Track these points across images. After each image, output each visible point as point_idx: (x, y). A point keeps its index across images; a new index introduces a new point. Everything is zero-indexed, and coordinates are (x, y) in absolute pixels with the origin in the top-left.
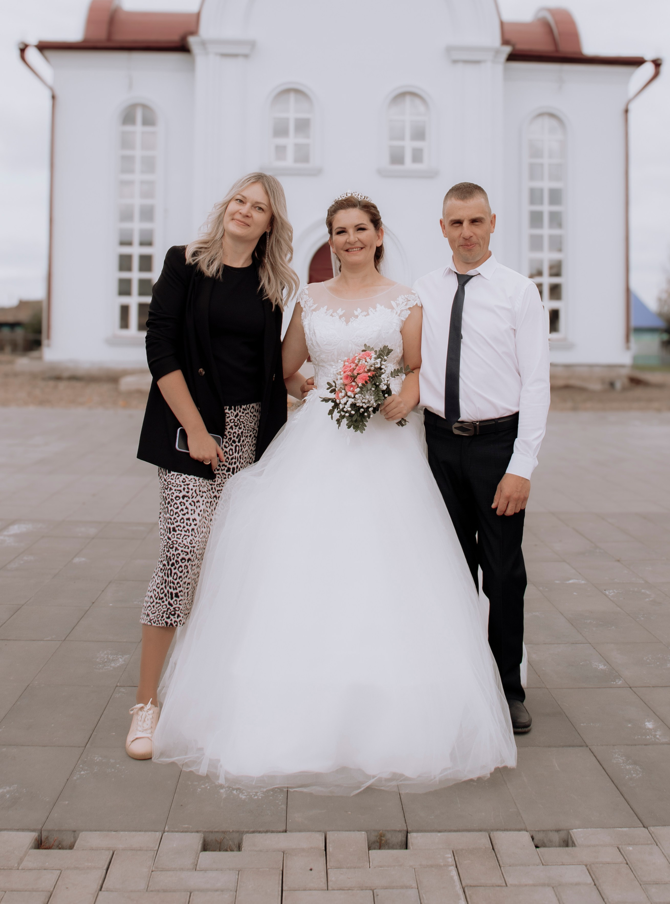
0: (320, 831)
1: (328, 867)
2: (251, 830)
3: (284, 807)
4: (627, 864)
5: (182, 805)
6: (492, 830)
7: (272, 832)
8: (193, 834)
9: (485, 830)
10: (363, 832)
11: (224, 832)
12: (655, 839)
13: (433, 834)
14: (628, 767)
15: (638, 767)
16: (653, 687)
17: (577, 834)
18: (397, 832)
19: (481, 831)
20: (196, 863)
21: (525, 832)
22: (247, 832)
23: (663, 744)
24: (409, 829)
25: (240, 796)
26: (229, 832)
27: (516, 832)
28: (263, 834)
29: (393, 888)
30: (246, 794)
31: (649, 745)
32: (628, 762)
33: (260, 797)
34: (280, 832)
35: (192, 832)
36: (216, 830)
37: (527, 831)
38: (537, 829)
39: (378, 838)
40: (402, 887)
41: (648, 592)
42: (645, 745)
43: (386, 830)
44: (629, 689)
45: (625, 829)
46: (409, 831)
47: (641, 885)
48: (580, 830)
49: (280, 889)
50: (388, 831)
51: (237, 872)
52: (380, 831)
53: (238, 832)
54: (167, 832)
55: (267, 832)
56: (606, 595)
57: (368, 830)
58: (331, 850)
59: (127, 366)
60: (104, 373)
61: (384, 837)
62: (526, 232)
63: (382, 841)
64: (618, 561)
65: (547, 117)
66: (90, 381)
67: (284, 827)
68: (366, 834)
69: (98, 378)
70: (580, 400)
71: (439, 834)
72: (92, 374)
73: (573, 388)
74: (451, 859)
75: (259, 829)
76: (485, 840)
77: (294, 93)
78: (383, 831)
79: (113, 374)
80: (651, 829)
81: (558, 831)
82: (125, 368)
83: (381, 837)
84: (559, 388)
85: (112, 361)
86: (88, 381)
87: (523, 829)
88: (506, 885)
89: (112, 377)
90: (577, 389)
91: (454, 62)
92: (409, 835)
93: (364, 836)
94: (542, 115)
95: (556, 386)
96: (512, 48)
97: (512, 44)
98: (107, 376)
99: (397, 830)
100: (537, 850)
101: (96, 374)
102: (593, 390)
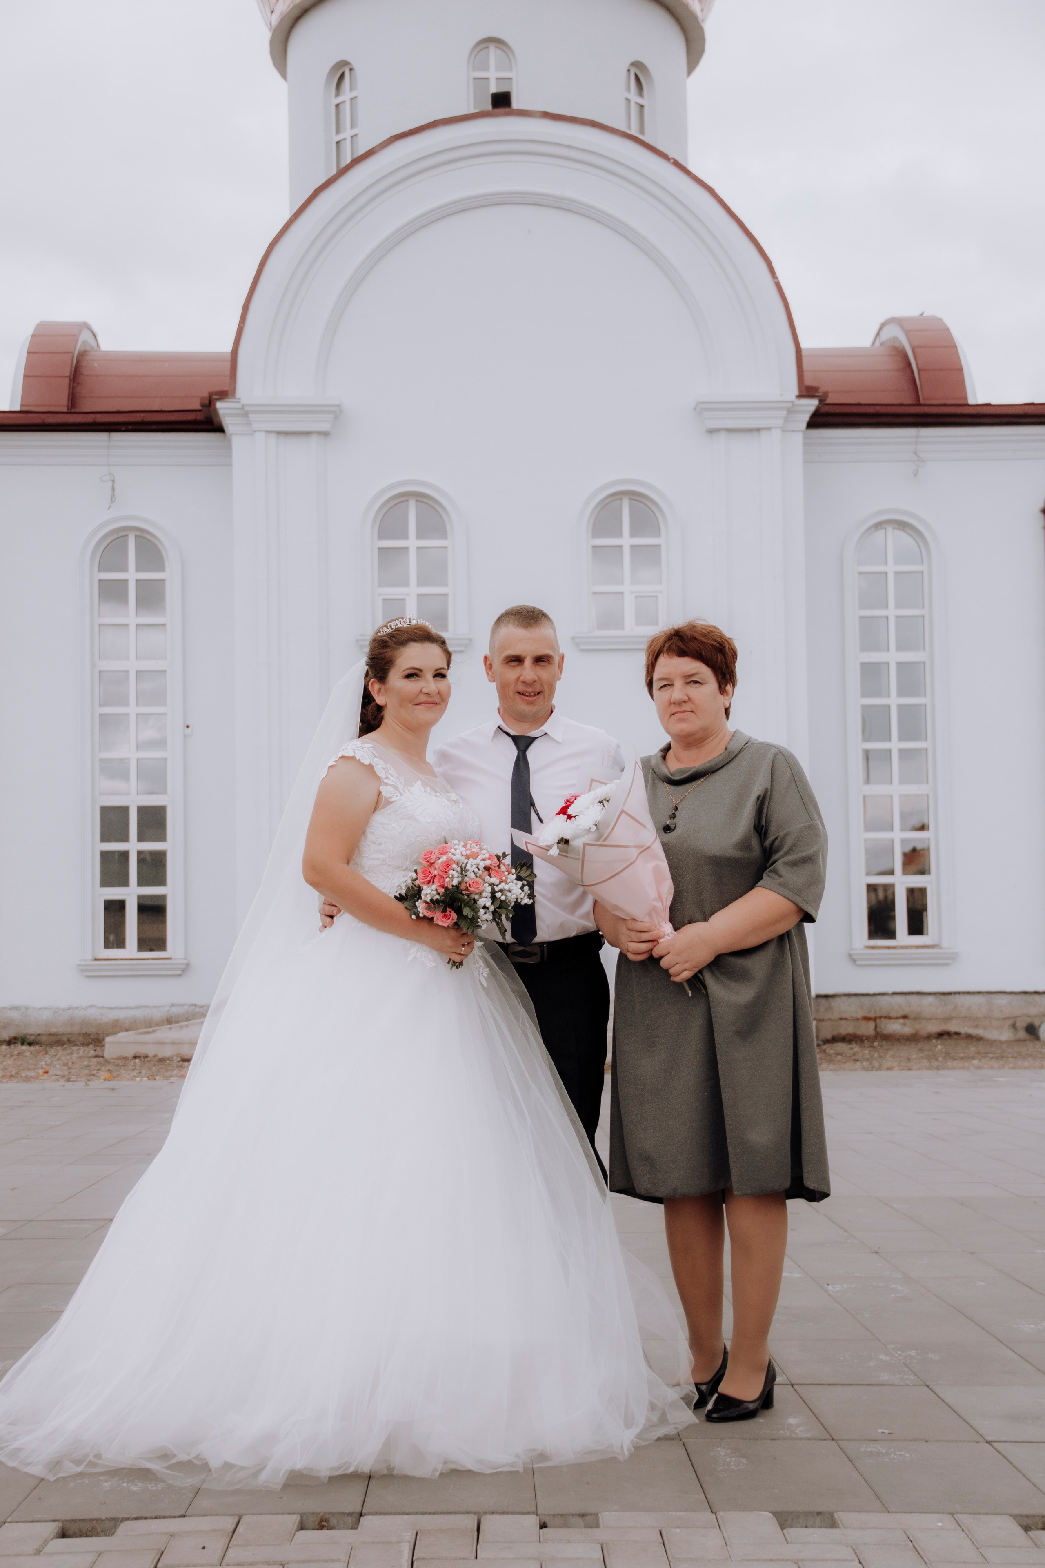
0: (233, 1515)
1: (230, 1545)
2: (133, 1516)
3: (191, 1495)
4: (664, 1544)
5: (40, 1499)
6: (485, 1513)
7: (164, 1517)
8: (48, 1523)
9: (475, 1513)
10: (296, 1515)
11: (91, 1520)
12: (720, 1523)
13: (398, 1517)
14: (728, 1459)
15: (744, 1461)
16: (829, 1385)
17: (607, 1518)
18: (346, 1515)
19: (468, 1513)
20: (40, 1550)
21: (534, 1516)
22: (128, 1519)
23: (801, 1439)
24: (364, 1511)
25: (131, 1488)
26: (100, 1520)
27: (520, 1515)
28: (151, 1521)
29: (314, 1561)
30: (140, 1486)
31: (778, 1439)
32: (734, 1455)
33: (160, 1488)
34: (175, 1517)
35: (47, 1521)
36: (82, 1518)
37: (537, 1515)
38: (551, 1513)
39: (316, 1523)
40: (326, 1561)
41: (900, 1288)
42: (771, 1439)
43: (329, 1513)
44: (790, 1387)
45: (681, 1513)
46: (363, 1514)
47: (669, 1562)
48: (614, 1513)
50: (332, 1514)
51: (98, 1555)
52: (320, 1513)
53: (113, 1519)
54: (9, 1522)
55: (156, 1518)
56: (826, 1291)
57: (304, 1514)
58: (240, 1530)
59: (121, 1015)
60: (76, 1029)
61: (327, 1521)
62: (857, 746)
63: (323, 1524)
64: (876, 1253)
65: (894, 528)
66: (51, 1045)
67: (182, 1513)
68: (299, 1517)
69: (65, 1039)
70: (962, 1055)
71: (406, 1517)
72: (53, 1030)
73: (956, 1037)
74: (409, 1536)
75: (145, 1515)
76: (470, 1522)
77: (417, 501)
78: (325, 1513)
79: (93, 1031)
80: (720, 1514)
81: (582, 1515)
82: (116, 1018)
83: (322, 1521)
84: (929, 1037)
85: (91, 1006)
86: (47, 1045)
87: (533, 1513)
88: (476, 1558)
89: (92, 1037)
90: (962, 1039)
91: (711, 431)
92: (362, 1518)
93: (296, 1518)
94: (884, 526)
95: (923, 1033)
96: (820, 401)
97: (820, 394)
98: (83, 1034)
99: (348, 1512)
100: (541, 1530)
101: (61, 1030)
102: (994, 1041)
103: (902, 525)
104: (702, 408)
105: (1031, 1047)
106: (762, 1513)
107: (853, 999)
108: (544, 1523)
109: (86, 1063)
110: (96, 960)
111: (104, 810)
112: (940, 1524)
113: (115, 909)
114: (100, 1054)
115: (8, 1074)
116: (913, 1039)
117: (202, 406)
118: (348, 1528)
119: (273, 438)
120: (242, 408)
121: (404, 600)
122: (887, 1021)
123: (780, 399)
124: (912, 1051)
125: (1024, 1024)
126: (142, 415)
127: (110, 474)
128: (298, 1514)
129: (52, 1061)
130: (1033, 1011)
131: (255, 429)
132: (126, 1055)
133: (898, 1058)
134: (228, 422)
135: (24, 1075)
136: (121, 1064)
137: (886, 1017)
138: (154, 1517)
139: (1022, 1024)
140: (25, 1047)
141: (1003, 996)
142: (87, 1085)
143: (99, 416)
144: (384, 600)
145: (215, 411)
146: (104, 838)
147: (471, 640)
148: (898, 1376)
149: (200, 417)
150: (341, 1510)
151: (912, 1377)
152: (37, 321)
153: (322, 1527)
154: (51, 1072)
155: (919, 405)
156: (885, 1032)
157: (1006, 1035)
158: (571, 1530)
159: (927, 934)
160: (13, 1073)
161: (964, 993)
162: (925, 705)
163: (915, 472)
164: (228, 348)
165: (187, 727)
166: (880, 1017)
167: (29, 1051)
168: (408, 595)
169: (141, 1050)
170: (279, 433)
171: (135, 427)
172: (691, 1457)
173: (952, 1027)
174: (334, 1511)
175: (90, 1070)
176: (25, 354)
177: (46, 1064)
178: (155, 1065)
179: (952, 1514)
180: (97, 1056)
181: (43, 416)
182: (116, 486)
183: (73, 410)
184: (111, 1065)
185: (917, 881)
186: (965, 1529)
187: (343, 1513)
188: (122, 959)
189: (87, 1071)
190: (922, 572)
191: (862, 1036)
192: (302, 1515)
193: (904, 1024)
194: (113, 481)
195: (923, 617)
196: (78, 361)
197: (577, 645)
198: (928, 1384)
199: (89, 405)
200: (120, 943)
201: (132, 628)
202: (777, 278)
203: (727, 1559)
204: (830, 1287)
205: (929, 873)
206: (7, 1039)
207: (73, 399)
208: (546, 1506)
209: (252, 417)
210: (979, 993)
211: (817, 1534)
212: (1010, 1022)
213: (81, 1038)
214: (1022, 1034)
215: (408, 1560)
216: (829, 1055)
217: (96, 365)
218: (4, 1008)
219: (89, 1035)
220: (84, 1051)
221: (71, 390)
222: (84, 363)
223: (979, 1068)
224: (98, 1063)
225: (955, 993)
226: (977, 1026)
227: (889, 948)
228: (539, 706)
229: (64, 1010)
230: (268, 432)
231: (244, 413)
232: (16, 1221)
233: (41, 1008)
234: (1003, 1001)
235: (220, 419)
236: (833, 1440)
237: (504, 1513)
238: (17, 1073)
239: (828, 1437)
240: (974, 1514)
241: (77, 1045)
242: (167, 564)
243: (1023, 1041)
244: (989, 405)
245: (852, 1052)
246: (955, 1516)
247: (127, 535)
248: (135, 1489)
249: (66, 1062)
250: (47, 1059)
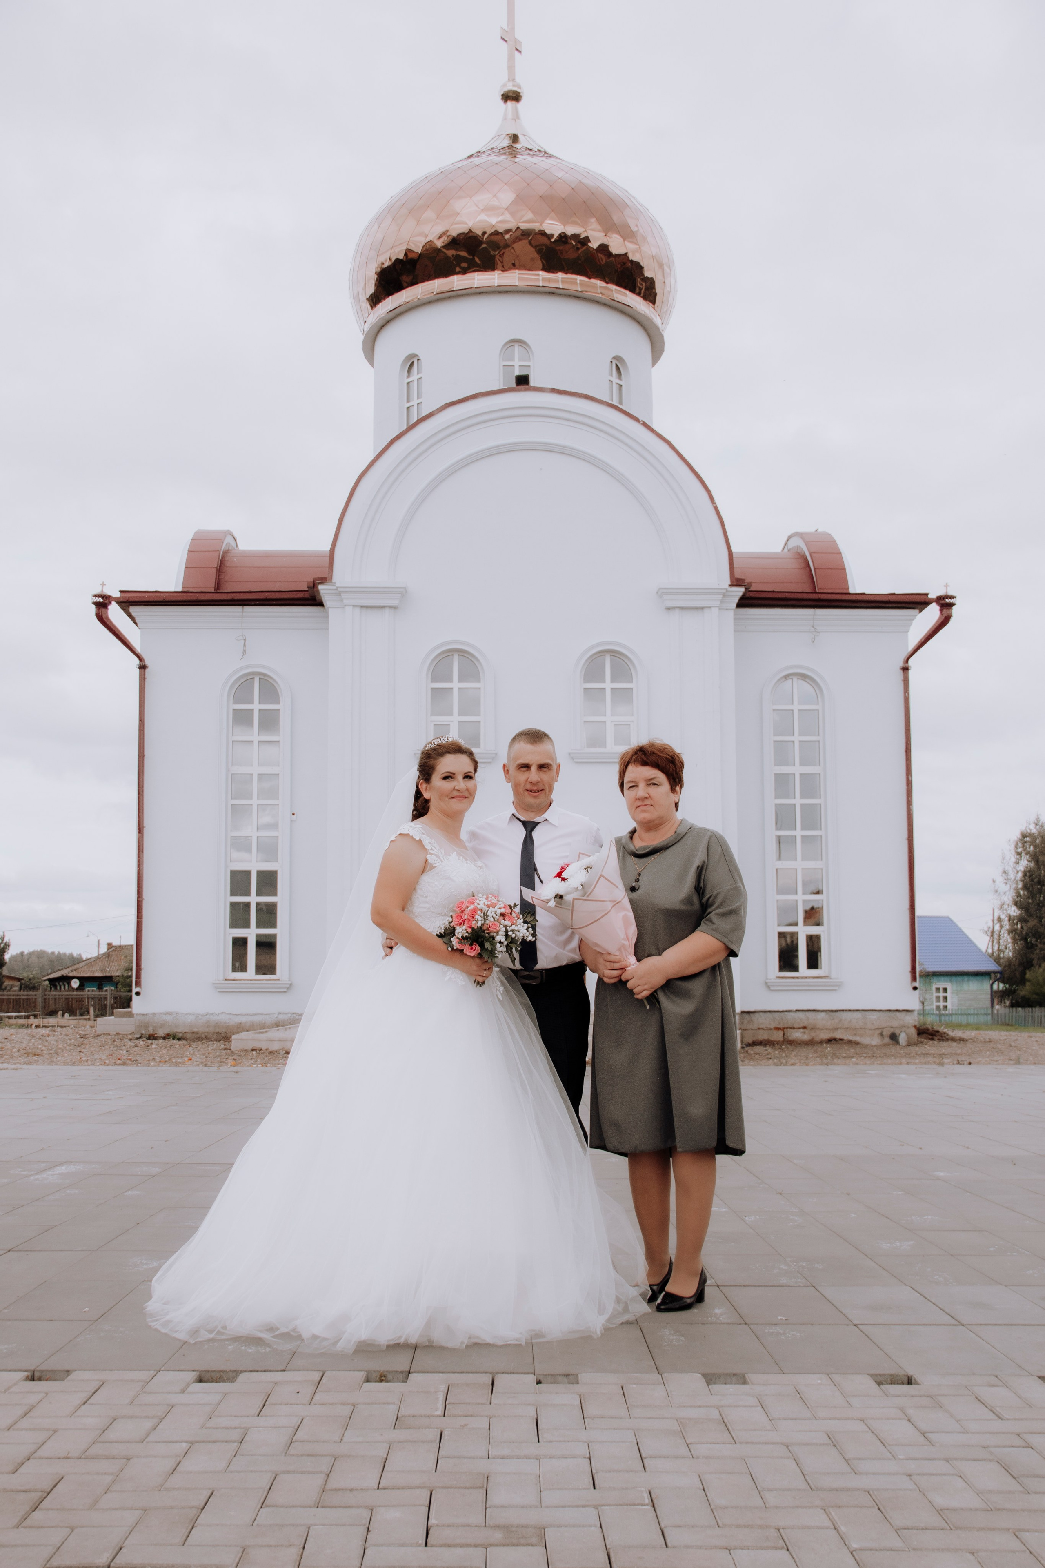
0: (319, 1371)
1: (317, 1391)
2: (249, 1369)
3: (290, 1357)
4: (624, 1395)
5: (184, 1355)
6: (498, 1373)
7: (271, 1371)
8: (189, 1372)
9: (490, 1373)
10: (363, 1372)
11: (222, 1372)
12: (665, 1381)
13: (436, 1374)
14: (671, 1337)
15: (683, 1338)
16: (744, 1286)
17: (584, 1377)
18: (399, 1373)
19: (486, 1373)
20: (186, 1389)
21: (532, 1376)
22: (245, 1371)
23: (723, 1324)
24: (411, 1370)
25: (247, 1350)
26: (226, 1371)
27: (522, 1375)
28: (261, 1373)
29: (376, 1404)
31: (707, 1324)
32: (675, 1334)
34: (278, 1371)
36: (214, 1370)
37: (534, 1375)
38: (544, 1374)
39: (378, 1378)
40: (384, 1404)
41: (796, 1218)
42: (702, 1324)
43: (387, 1371)
44: (717, 1287)
45: (637, 1374)
46: (411, 1372)
47: (628, 1408)
48: (589, 1374)
49: (262, 1404)
50: (389, 1372)
51: (224, 1395)
52: (380, 1371)
53: (235, 1371)
54: (163, 1370)
55: (265, 1371)
56: (743, 1220)
58: (324, 1381)
59: (243, 1019)
60: (211, 1030)
61: (385, 1376)
62: (772, 833)
63: (382, 1378)
64: (780, 1194)
65: (798, 679)
66: (194, 1040)
67: (283, 1368)
68: (366, 1373)
69: (203, 1036)
70: (844, 1055)
71: (441, 1375)
72: (195, 1030)
73: (840, 1042)
74: (444, 1388)
75: (257, 1369)
76: (488, 1379)
77: (459, 655)
78: (384, 1371)
79: (224, 1031)
80: (665, 1375)
81: (567, 1376)
82: (240, 1022)
83: (381, 1377)
84: (821, 1042)
85: (222, 1013)
86: (191, 1040)
87: (532, 1373)
88: (491, 1404)
89: (223, 1035)
90: (845, 1043)
91: (669, 609)
92: (410, 1375)
93: (363, 1374)
94: (791, 677)
95: (817, 1039)
96: (746, 589)
97: (746, 584)
98: (217, 1033)
99: (400, 1370)
100: (537, 1385)
101: (201, 1030)
102: (867, 1045)
103: (804, 677)
104: (662, 593)
105: (894, 1049)
106: (694, 1374)
107: (768, 1015)
108: (539, 1380)
109: (218, 1054)
110: (226, 980)
111: (234, 873)
112: (819, 1381)
113: (240, 944)
114: (228, 1048)
115: (163, 1060)
116: (810, 1043)
117: (308, 588)
118: (400, 1382)
119: (358, 610)
120: (337, 589)
121: (449, 725)
122: (792, 1030)
123: (718, 587)
124: (809, 1052)
125: (889, 1033)
126: (266, 594)
127: (243, 635)
128: (365, 1371)
129: (194, 1052)
130: (895, 1023)
131: (345, 604)
132: (246, 1048)
133: (799, 1057)
134: (326, 599)
135: (174, 1061)
136: (243, 1055)
137: (791, 1028)
138: (263, 1370)
139: (887, 1033)
140: (175, 1042)
141: (874, 1013)
142: (218, 1069)
143: (236, 594)
144: (434, 725)
145: (318, 591)
146: (233, 893)
147: (496, 754)
148: (793, 1280)
149: (307, 595)
150: (395, 1369)
151: (803, 1281)
152: (196, 530)
153: (382, 1381)
154: (193, 1059)
155: (816, 593)
156: (790, 1038)
157: (876, 1041)
158: (558, 1385)
159: (821, 968)
160: (167, 1059)
161: (846, 1011)
162: (820, 805)
163: (813, 640)
164: (327, 548)
165: (293, 814)
166: (787, 1028)
167: (178, 1044)
168: (452, 721)
169: (257, 1045)
170: (362, 607)
171: (262, 603)
172: (645, 1336)
173: (838, 1035)
174: (390, 1370)
175: (221, 1058)
176: (186, 552)
177: (190, 1054)
178: (267, 1056)
179: (828, 1375)
180: (226, 1049)
181: (197, 595)
182: (246, 643)
183: (218, 591)
184: (236, 1055)
185: (813, 930)
186: (836, 1385)
187: (397, 1371)
188: (244, 980)
189: (218, 1059)
190: (818, 710)
191: (774, 1041)
192: (368, 1372)
193: (804, 1033)
194: (245, 640)
195: (819, 741)
196: (222, 557)
197: (573, 758)
198: (814, 1285)
199: (230, 587)
200: (243, 968)
201: (256, 743)
202: (715, 503)
203: (669, 1406)
204: (747, 1218)
205: (823, 925)
206: (163, 1035)
207: (218, 583)
208: (542, 1369)
209: (343, 596)
210: (857, 1010)
211: (732, 1389)
212: (879, 1032)
213: (215, 1036)
214: (887, 1040)
215: (442, 1404)
216: (750, 1054)
217: (235, 559)
218: (161, 1013)
219: (221, 1034)
220: (216, 1045)
221: (217, 577)
222: (227, 559)
223: (857, 1064)
224: (227, 1054)
225: (840, 1011)
226: (855, 1034)
227: (793, 978)
228: (541, 799)
229: (203, 1015)
230: (354, 606)
231: (338, 593)
232: (168, 1163)
233: (187, 1014)
234: (874, 1016)
235: (321, 597)
236: (746, 1324)
237: (511, 1373)
238: (170, 1060)
239: (743, 1322)
240: (843, 1374)
241: (212, 1041)
242: (281, 698)
243: (888, 1045)
244: (864, 594)
245: (766, 1052)
246: (830, 1375)
247: (254, 678)
248: (250, 1351)
249: (204, 1053)
250: (191, 1050)
